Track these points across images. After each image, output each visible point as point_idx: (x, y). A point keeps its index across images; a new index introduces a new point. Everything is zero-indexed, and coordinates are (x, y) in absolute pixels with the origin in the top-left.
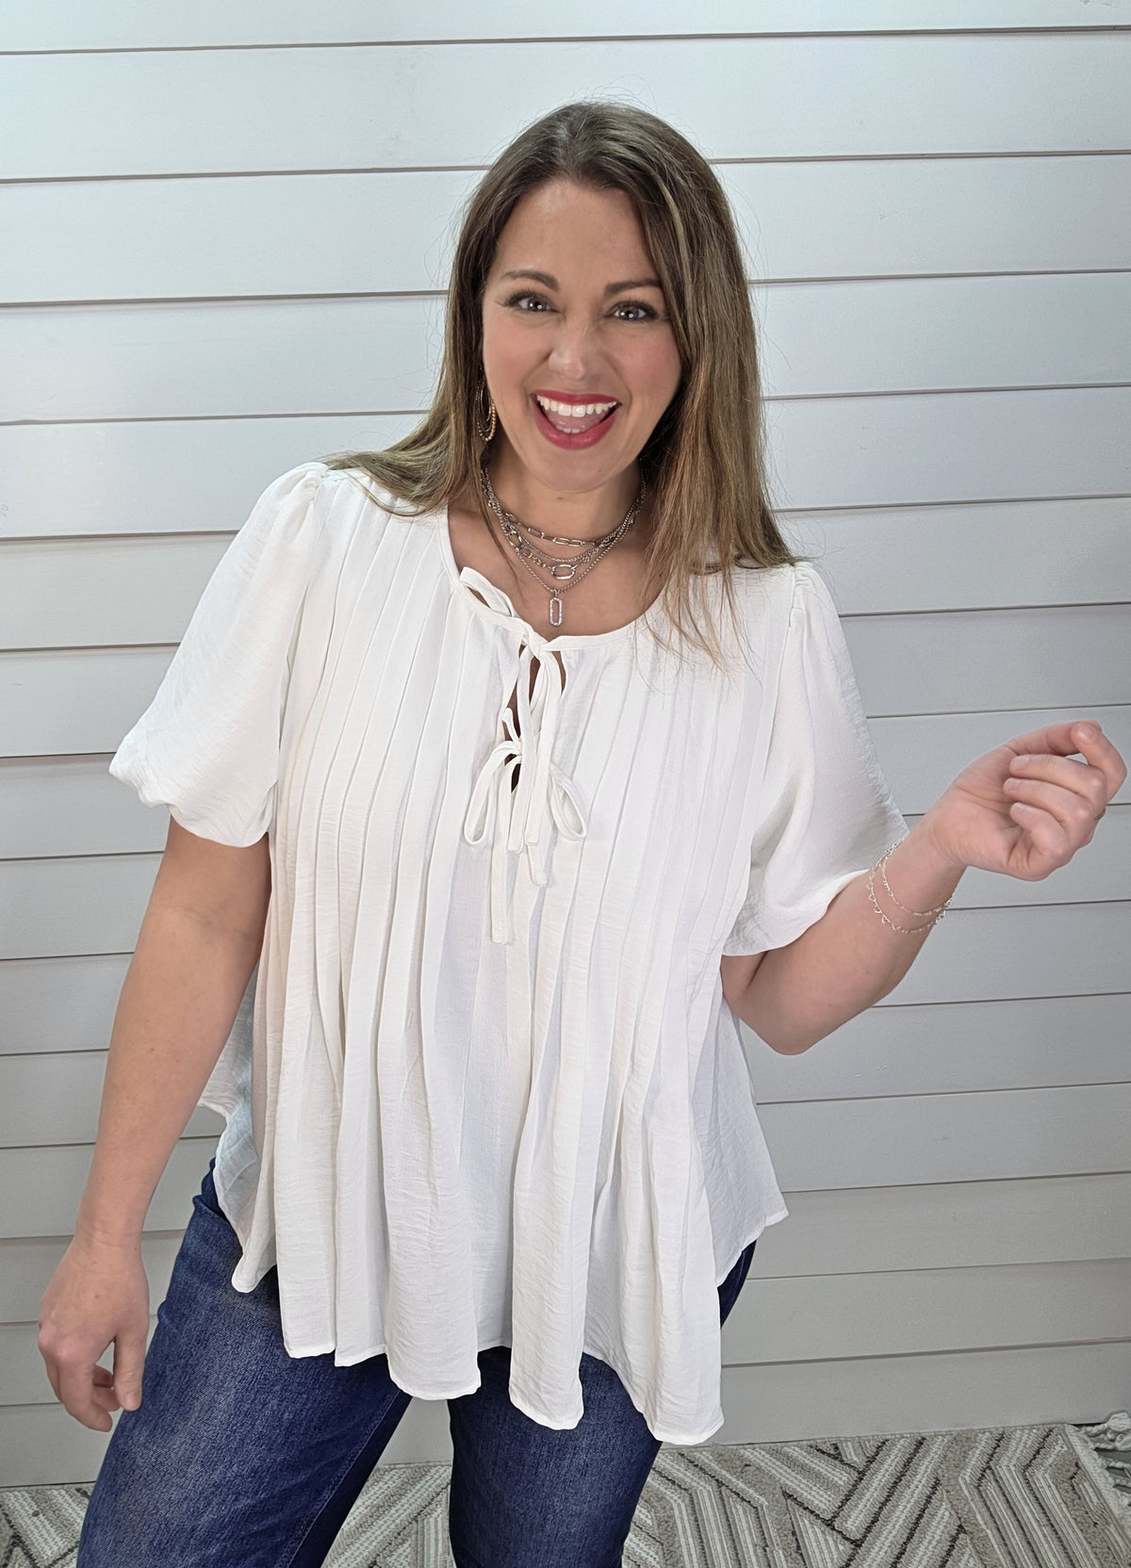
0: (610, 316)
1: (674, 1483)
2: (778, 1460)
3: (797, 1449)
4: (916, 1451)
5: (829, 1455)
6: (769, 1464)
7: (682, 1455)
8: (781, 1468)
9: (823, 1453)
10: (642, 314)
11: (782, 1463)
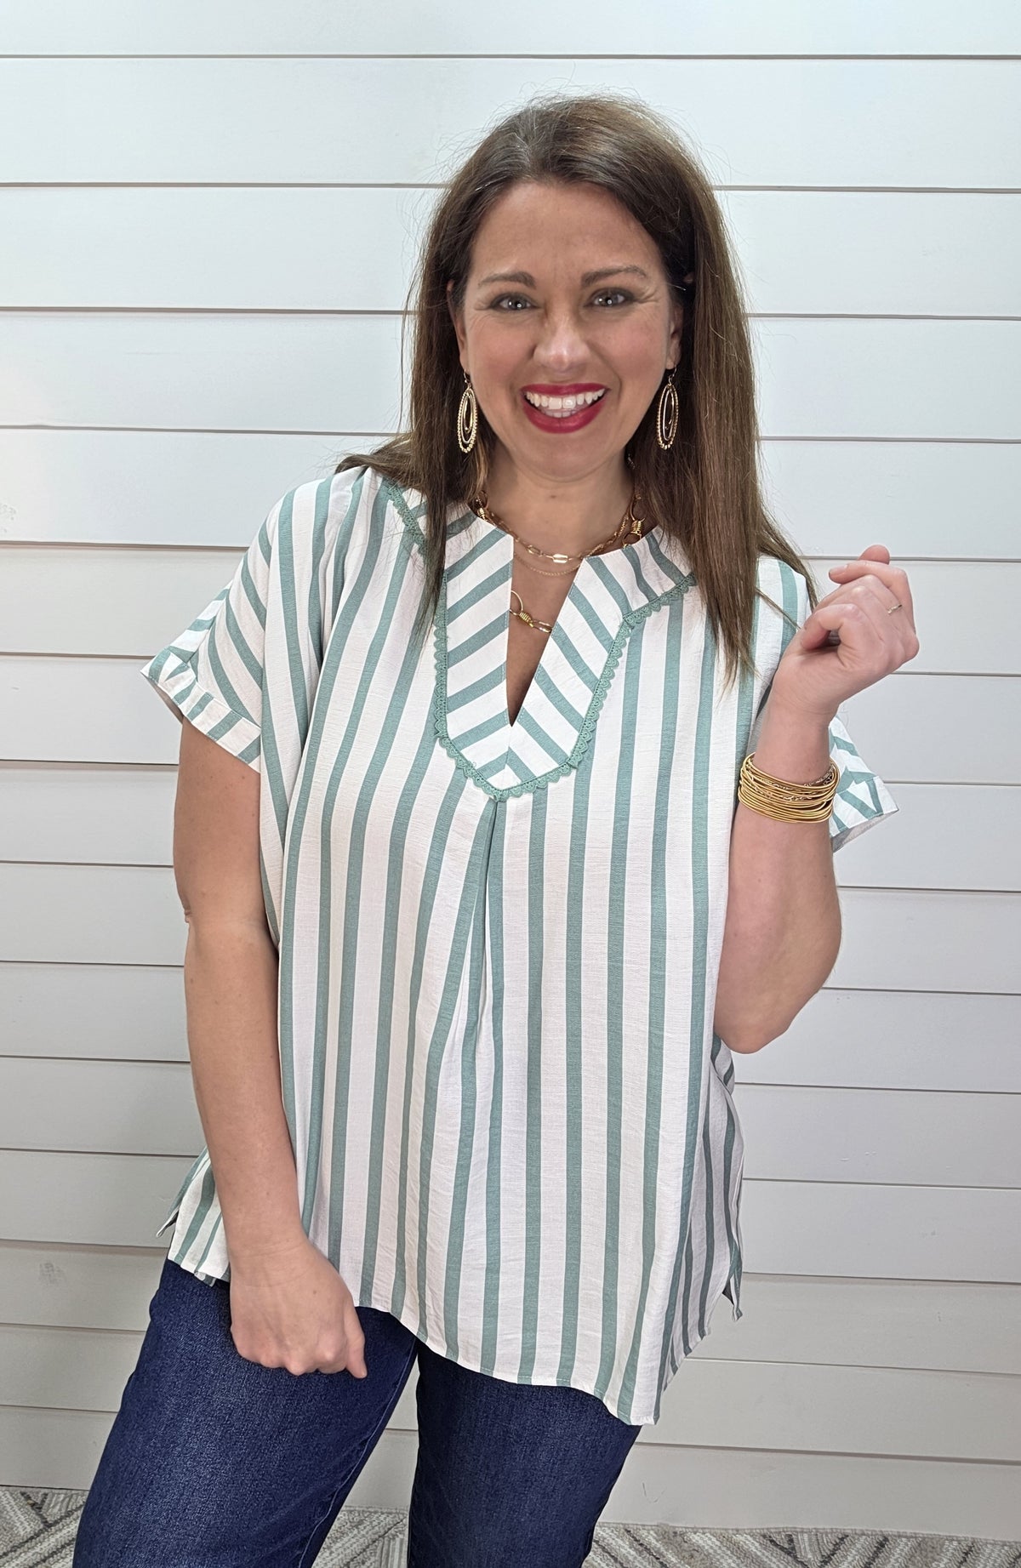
0: (590, 305)
1: (616, 1560)
2: (728, 1549)
3: (749, 1537)
4: (876, 1554)
5: (782, 1549)
6: (719, 1552)
7: (629, 1531)
8: (730, 1558)
9: (777, 1545)
10: (621, 299)
11: (732, 1553)
